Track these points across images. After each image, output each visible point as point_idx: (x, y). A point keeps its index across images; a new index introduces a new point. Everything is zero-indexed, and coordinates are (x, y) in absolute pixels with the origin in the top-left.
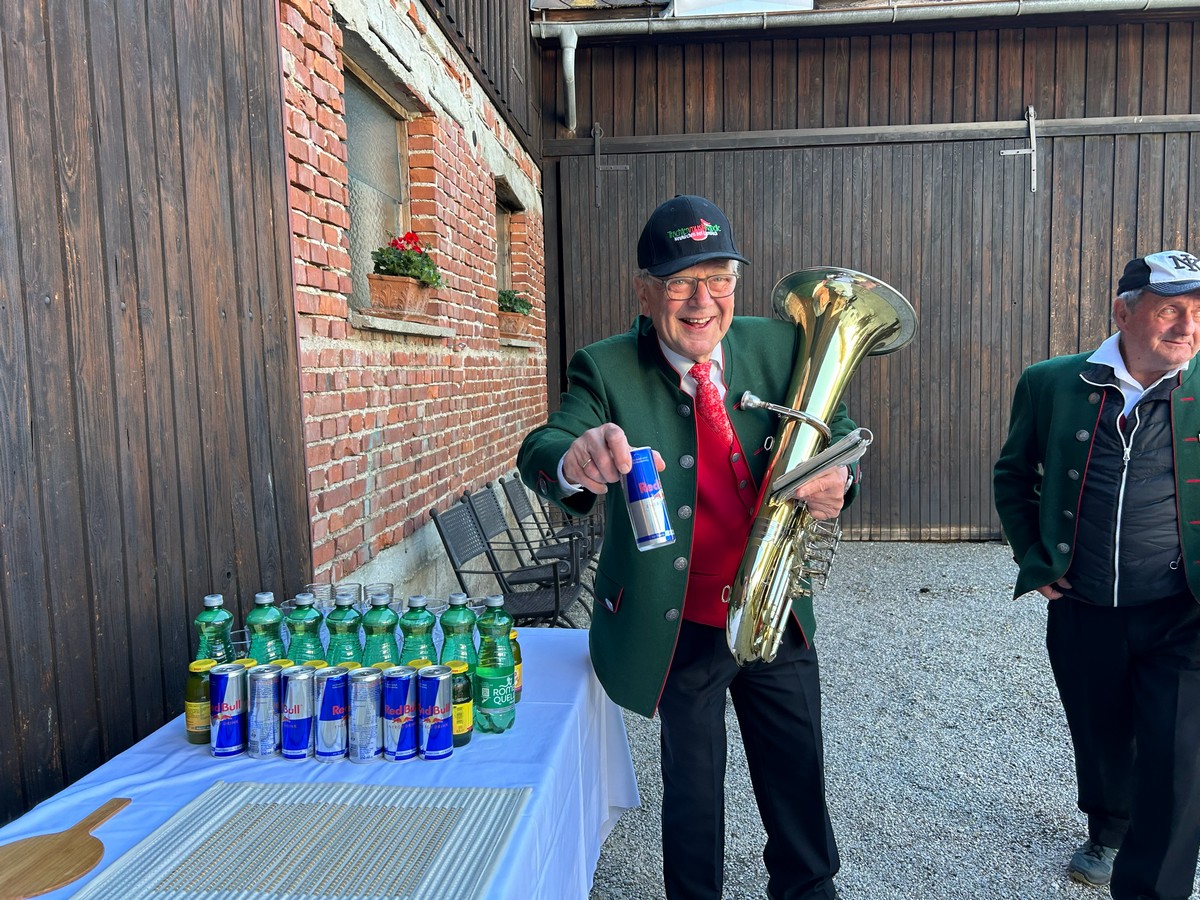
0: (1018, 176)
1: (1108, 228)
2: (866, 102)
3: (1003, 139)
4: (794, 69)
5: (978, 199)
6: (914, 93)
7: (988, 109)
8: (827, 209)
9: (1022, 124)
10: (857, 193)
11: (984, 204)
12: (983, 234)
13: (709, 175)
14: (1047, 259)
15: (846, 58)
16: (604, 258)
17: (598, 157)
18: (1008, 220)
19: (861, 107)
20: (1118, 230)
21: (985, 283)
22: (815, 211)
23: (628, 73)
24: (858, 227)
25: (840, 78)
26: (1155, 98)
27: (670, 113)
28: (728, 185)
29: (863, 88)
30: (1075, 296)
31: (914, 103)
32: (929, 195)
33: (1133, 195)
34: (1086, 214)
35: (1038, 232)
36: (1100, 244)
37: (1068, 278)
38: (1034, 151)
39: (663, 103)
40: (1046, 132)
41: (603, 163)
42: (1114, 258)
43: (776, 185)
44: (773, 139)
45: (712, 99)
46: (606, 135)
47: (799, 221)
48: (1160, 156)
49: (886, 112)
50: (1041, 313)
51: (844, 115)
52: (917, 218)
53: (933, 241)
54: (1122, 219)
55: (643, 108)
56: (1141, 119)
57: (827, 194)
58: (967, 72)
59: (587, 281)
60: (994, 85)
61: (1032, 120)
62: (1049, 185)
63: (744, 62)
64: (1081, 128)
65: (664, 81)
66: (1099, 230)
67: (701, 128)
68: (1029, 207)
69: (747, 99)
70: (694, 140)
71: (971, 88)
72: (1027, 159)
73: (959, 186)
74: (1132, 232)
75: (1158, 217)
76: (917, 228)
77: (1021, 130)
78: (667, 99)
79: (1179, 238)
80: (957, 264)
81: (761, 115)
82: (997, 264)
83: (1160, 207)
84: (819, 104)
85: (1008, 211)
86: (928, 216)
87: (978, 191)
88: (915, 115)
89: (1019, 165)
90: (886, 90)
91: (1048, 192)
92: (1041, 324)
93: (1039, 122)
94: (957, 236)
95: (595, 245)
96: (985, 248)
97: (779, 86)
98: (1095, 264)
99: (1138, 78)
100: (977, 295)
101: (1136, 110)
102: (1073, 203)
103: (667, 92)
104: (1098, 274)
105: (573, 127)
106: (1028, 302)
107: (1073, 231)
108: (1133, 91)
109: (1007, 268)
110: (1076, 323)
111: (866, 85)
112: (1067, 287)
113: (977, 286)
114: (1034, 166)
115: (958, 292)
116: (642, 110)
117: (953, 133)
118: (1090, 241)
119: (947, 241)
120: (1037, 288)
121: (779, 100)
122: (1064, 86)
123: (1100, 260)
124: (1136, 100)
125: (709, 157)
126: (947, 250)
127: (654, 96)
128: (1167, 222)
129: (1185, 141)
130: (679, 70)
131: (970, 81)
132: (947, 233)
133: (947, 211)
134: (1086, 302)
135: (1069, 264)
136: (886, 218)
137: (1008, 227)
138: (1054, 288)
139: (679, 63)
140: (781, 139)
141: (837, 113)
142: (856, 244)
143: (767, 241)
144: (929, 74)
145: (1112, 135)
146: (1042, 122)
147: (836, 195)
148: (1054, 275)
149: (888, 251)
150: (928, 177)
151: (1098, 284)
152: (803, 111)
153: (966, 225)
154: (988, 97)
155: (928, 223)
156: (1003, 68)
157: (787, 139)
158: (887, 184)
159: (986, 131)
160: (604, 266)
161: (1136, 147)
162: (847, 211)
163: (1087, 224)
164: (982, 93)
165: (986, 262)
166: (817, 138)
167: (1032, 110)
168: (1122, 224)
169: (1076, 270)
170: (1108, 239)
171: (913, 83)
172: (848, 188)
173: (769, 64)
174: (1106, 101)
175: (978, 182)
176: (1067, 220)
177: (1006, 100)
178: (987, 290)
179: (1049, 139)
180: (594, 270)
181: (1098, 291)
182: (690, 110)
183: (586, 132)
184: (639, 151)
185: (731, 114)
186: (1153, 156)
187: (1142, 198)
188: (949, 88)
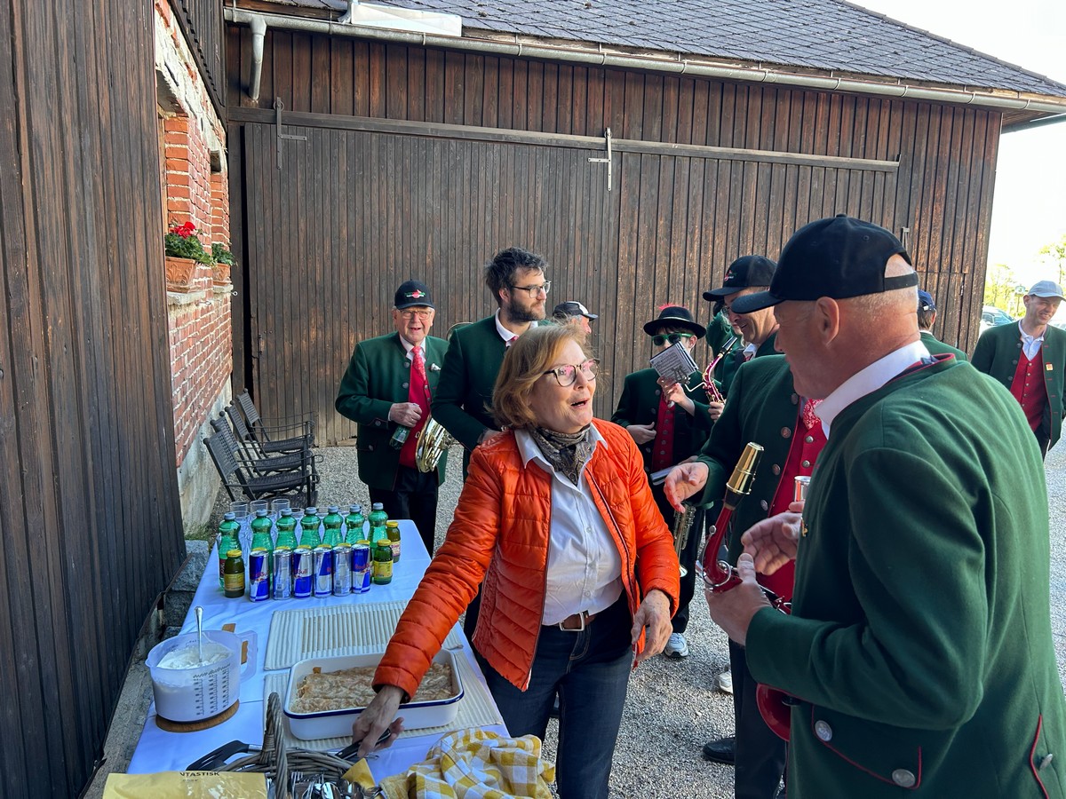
0: (599, 179)
1: (655, 220)
2: (496, 109)
3: (589, 149)
4: (442, 75)
5: (573, 192)
6: (530, 107)
7: (580, 124)
8: (467, 189)
9: (602, 140)
10: (489, 179)
11: (577, 196)
12: (576, 219)
13: (374, 152)
14: (617, 239)
15: (481, 72)
16: (285, 214)
17: (280, 126)
18: (592, 209)
19: (492, 111)
20: (661, 222)
21: (577, 253)
22: (458, 190)
23: (305, 57)
24: (489, 206)
25: (477, 87)
26: (685, 131)
27: (342, 96)
28: (390, 162)
29: (493, 98)
30: (634, 267)
31: (530, 114)
32: (540, 186)
33: (670, 198)
34: (642, 209)
35: (612, 220)
36: (650, 230)
37: (629, 254)
38: (609, 160)
39: (336, 87)
40: (618, 148)
41: (283, 132)
42: (658, 242)
43: (428, 166)
44: (426, 130)
45: (377, 90)
46: (286, 109)
47: (446, 196)
48: (687, 173)
49: (510, 119)
50: (613, 277)
51: (479, 117)
52: (531, 202)
53: (542, 220)
54: (663, 215)
55: (319, 90)
56: (676, 146)
57: (467, 177)
58: (567, 96)
59: (269, 231)
60: (584, 108)
61: (609, 138)
62: (619, 186)
63: (403, 64)
64: (640, 148)
65: (336, 69)
66: (649, 222)
67: (367, 113)
68: (606, 201)
69: (405, 93)
70: (362, 122)
71: (569, 108)
72: (605, 166)
73: (560, 181)
74: (669, 224)
75: (685, 215)
76: (532, 210)
77: (602, 145)
78: (339, 84)
79: (697, 231)
80: (558, 240)
81: (416, 108)
82: (585, 242)
83: (686, 208)
84: (461, 105)
85: (593, 203)
86: (539, 202)
87: (573, 186)
88: (530, 123)
89: (600, 170)
90: (510, 101)
91: (618, 190)
92: (612, 285)
93: (614, 140)
94: (558, 219)
95: (276, 201)
96: (577, 229)
97: (431, 87)
98: (646, 245)
99: (675, 116)
100: (571, 263)
101: (674, 138)
102: (634, 201)
103: (339, 79)
104: (648, 253)
105: (256, 98)
106: (604, 271)
107: (633, 221)
108: (672, 124)
109: (591, 245)
110: (633, 286)
111: (496, 95)
112: (629, 260)
113: (571, 256)
114: (610, 172)
115: (559, 261)
116: (317, 91)
117: (557, 140)
118: (643, 229)
119: (552, 221)
120: (610, 261)
121: (430, 98)
122: (629, 116)
123: (649, 244)
124: (674, 131)
125: (375, 137)
126: (551, 228)
127: (328, 80)
128: (690, 219)
129: (702, 164)
130: (349, 62)
131: (569, 103)
132: (551, 216)
133: (552, 200)
134: (640, 272)
135: (630, 244)
136: (510, 200)
137: (592, 214)
138: (621, 261)
139: (350, 55)
140: (432, 130)
141: (475, 114)
142: (488, 218)
143: (421, 210)
144: (541, 93)
145: (658, 155)
146: (615, 141)
147: (474, 179)
148: (621, 251)
149: (511, 226)
150: (539, 172)
151: (648, 260)
152: (448, 109)
153: (565, 211)
154: (580, 118)
155: (539, 208)
156: (591, 96)
157: (437, 131)
158: (511, 175)
159: (579, 142)
160: (285, 219)
161: (673, 164)
162: (482, 193)
163: (642, 216)
164: (577, 113)
165: (578, 239)
166: (460, 132)
167: (609, 131)
168: (663, 218)
169: (635, 249)
170: (655, 228)
171: (529, 98)
172: (482, 175)
173: (423, 68)
174: (656, 130)
175: (573, 180)
176: (630, 212)
177: (592, 121)
178: (578, 260)
179: (619, 153)
180: (275, 222)
181: (647, 264)
182: (358, 97)
183: (268, 103)
184: (315, 125)
185: (393, 104)
186: (683, 172)
187: (676, 201)
188: (555, 105)
